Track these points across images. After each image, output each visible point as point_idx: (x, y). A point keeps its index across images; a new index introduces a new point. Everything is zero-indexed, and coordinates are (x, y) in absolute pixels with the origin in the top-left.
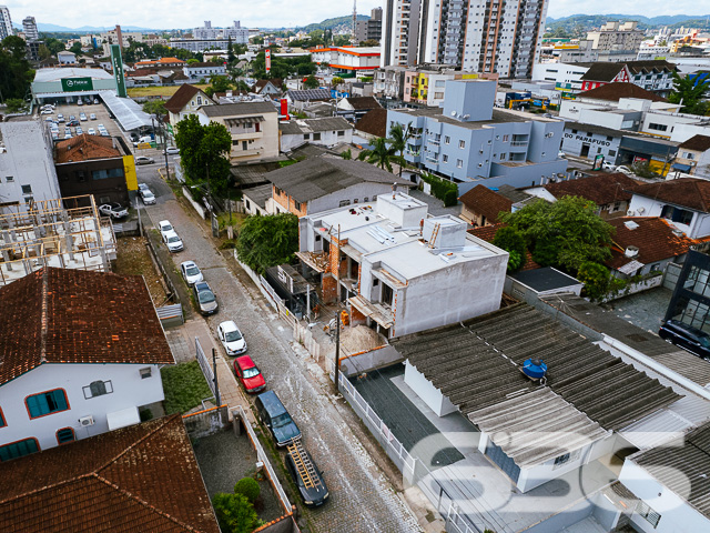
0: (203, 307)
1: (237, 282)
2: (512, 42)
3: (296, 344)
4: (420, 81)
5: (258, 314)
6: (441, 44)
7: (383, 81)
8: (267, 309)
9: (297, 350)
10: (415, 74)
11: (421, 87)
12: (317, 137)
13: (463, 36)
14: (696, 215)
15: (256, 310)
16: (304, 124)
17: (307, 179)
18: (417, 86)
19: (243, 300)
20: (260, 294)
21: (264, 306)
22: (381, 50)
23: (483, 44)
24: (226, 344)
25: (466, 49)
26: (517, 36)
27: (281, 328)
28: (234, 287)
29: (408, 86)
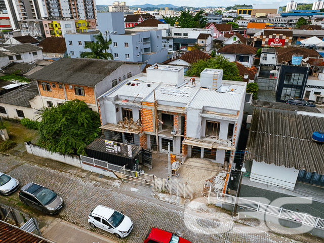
0: (50, 208)
1: (52, 171)
2: (83, 8)
3: (161, 195)
4: (54, 26)
5: (101, 188)
6: (49, 9)
7: (27, 28)
8: (105, 180)
9: (167, 199)
10: (50, 22)
11: (56, 29)
12: (19, 57)
13: (59, 5)
14: (250, 56)
15: (96, 185)
16: (4, 50)
17: (76, 71)
18: (53, 28)
19: (74, 183)
20: (84, 171)
21: (99, 179)
22: (10, 15)
23: (71, 9)
24: (116, 230)
25: (63, 12)
26: (85, 5)
27: (133, 189)
28: (53, 175)
29: (47, 29)
